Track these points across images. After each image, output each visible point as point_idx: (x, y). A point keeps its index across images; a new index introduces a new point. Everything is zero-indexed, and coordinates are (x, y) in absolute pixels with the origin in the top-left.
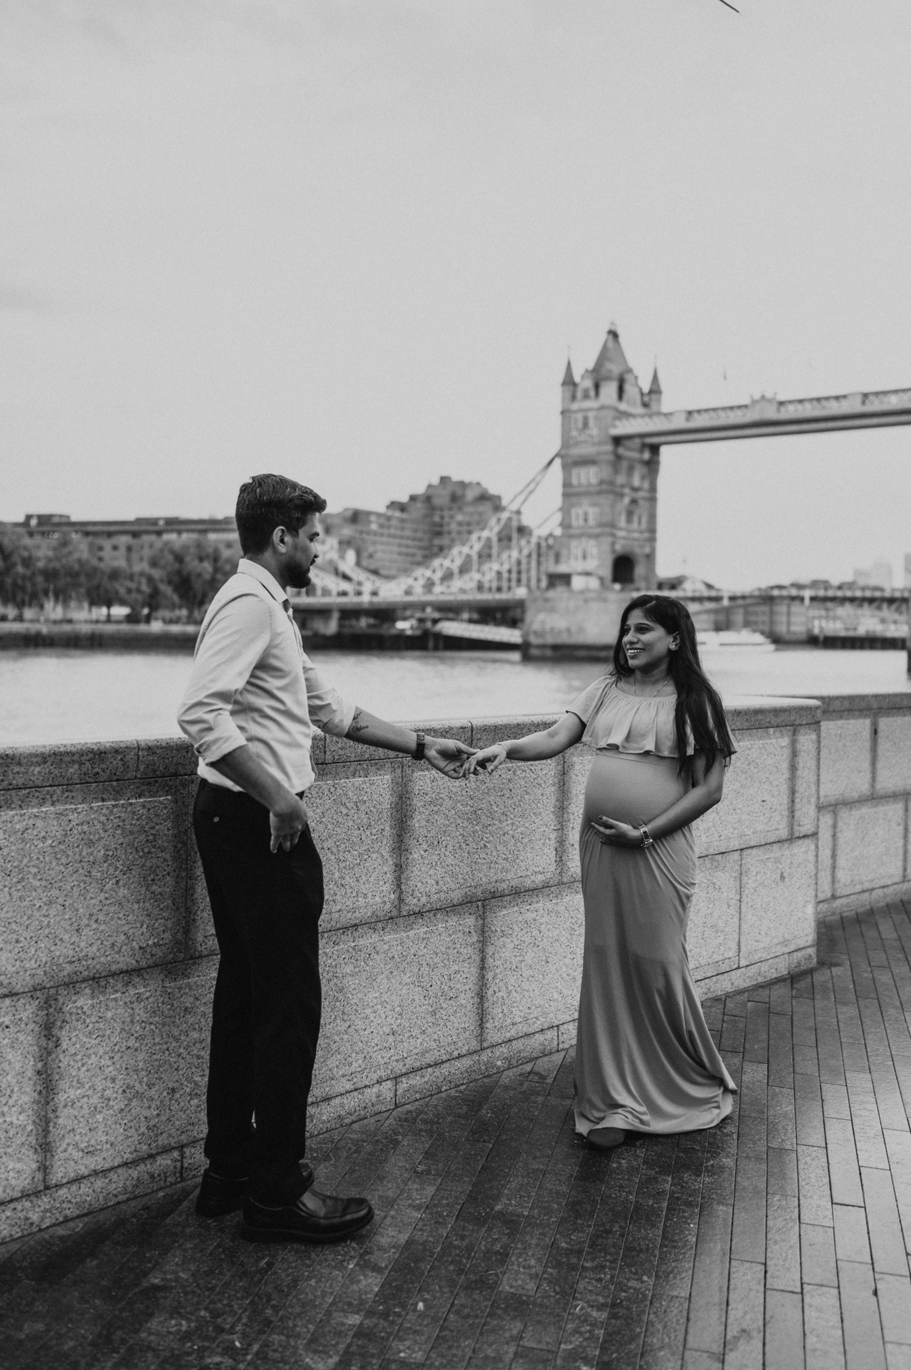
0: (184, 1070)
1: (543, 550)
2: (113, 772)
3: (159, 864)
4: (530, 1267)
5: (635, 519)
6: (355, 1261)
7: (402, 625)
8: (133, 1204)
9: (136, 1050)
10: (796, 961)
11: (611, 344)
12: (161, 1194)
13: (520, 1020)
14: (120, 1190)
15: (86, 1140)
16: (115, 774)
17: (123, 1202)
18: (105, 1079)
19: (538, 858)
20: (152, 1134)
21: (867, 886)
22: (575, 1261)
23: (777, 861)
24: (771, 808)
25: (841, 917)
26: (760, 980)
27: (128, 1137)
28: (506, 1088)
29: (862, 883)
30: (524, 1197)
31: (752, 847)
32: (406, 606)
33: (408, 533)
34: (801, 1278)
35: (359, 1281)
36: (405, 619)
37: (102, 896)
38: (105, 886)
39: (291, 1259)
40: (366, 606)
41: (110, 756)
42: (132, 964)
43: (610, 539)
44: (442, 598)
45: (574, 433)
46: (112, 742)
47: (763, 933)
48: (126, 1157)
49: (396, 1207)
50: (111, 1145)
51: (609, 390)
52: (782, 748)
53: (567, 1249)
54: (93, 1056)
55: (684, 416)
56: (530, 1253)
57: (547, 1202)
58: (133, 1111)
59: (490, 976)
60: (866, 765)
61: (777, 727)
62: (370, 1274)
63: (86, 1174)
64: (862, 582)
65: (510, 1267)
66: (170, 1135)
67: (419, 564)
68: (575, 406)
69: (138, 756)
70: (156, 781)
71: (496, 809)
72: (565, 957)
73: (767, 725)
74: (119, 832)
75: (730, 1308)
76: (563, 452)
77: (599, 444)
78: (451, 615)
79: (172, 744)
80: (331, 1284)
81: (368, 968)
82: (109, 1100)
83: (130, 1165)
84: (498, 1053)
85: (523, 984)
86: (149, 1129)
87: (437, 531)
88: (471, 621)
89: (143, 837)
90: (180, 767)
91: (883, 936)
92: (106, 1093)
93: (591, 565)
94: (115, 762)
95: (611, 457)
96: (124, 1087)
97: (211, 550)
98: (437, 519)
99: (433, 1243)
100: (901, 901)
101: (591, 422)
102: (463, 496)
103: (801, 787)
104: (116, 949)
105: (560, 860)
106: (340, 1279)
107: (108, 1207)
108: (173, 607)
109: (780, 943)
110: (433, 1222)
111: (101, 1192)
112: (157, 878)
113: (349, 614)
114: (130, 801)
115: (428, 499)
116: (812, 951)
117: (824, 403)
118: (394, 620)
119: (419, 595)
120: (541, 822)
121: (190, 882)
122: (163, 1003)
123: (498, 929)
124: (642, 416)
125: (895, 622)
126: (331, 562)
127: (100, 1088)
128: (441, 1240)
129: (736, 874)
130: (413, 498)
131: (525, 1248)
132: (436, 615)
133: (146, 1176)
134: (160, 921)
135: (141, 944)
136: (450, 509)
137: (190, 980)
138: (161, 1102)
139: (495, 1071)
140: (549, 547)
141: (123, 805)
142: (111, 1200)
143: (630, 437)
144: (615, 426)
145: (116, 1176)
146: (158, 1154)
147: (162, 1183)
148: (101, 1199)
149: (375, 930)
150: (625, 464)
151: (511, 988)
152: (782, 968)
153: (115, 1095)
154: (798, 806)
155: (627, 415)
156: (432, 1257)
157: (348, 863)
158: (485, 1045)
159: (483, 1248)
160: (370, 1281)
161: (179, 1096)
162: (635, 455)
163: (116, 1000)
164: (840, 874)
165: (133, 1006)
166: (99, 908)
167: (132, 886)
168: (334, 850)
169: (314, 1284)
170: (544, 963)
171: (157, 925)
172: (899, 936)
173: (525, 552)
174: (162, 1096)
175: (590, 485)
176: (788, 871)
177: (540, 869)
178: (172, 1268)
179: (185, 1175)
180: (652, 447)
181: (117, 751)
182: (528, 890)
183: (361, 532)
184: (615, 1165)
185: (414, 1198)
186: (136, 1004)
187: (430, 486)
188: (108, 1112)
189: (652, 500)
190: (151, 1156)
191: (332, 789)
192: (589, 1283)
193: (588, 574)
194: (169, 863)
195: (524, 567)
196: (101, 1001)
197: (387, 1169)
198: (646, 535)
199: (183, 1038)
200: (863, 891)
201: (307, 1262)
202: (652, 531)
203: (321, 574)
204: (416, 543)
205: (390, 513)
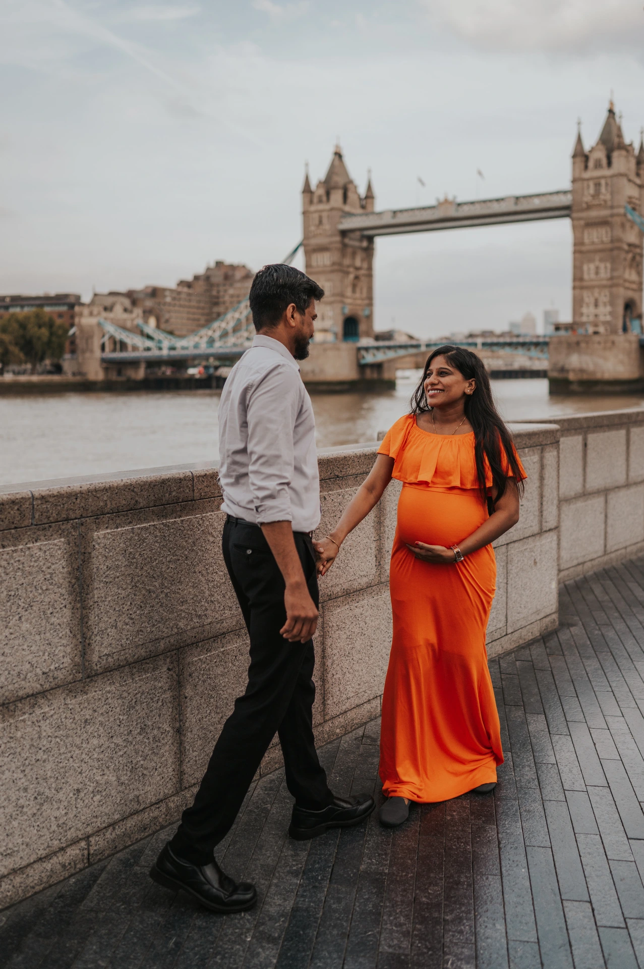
0: (87, 773)
2: (11, 521)
3: (56, 598)
4: (401, 925)
5: (358, 290)
6: (251, 934)
7: (192, 371)
8: (49, 892)
9: (44, 761)
10: (544, 625)
11: (337, 162)
12: (73, 880)
13: (353, 694)
14: (36, 882)
15: (4, 844)
16: (13, 523)
17: (40, 891)
18: (18, 790)
19: (363, 564)
20: (61, 831)
21: (581, 560)
22: (436, 915)
23: (532, 551)
24: (527, 511)
25: (565, 586)
26: (521, 642)
27: (41, 836)
28: (347, 752)
29: (577, 559)
30: (382, 855)
31: (514, 542)
32: (195, 357)
33: (194, 304)
34: (623, 913)
35: (258, 954)
36: (194, 366)
37: (7, 632)
38: (9, 622)
39: (196, 937)
40: (165, 358)
41: (7, 507)
42: (37, 688)
43: (339, 306)
44: (221, 351)
45: (313, 228)
46: (9, 495)
47: (522, 606)
48: (40, 853)
49: (277, 875)
50: (27, 845)
51: (337, 197)
52: (534, 463)
53: (428, 904)
54: (7, 772)
55: (391, 214)
56: (398, 911)
57: (401, 858)
58: (44, 814)
59: (329, 663)
60: (580, 471)
61: (530, 447)
62: (267, 946)
63: (6, 873)
64: (516, 332)
65: (384, 926)
66: (77, 829)
67: (203, 326)
68: (313, 208)
69: (33, 505)
70: (50, 526)
71: (330, 528)
72: (384, 641)
73: (524, 446)
74: (19, 574)
75: (573, 948)
76: (305, 242)
77: (332, 236)
78: (227, 363)
79: (63, 492)
80: (235, 960)
81: (234, 668)
82: (23, 807)
83: (44, 860)
84: (337, 723)
85: (354, 666)
86: (58, 826)
87: (215, 302)
89: (41, 577)
90: (71, 512)
91: (600, 599)
92: (19, 802)
93: (328, 324)
94: (12, 512)
95: (339, 246)
96: (36, 795)
97: (47, 319)
98: (214, 293)
99: (315, 908)
100: (604, 570)
101: (325, 220)
102: (233, 276)
103: (547, 492)
104: (22, 676)
105: (379, 565)
106: (241, 953)
107: (27, 898)
108: (20, 363)
109: (534, 613)
110: (311, 887)
111: (20, 886)
112: (55, 611)
113: (153, 364)
114: (28, 546)
115: (207, 278)
116: (555, 616)
117: (489, 204)
118: (187, 368)
119: (203, 348)
120: (364, 535)
121: (84, 612)
122: (66, 718)
123: (335, 625)
124: (361, 215)
125: (539, 359)
126: (137, 326)
127: (14, 798)
128: (321, 905)
129: (502, 564)
130: (197, 278)
131: (393, 906)
132: (217, 363)
133: (59, 867)
134: (59, 648)
135: (44, 670)
136: (224, 285)
137: (88, 696)
138: (69, 802)
139: (335, 738)
141: (21, 550)
142: (29, 892)
143: (352, 231)
144: (341, 223)
145: (32, 871)
146: (68, 846)
147: (73, 871)
148: (20, 892)
149: (239, 636)
150: (349, 250)
151: (345, 670)
152: (535, 631)
153: (28, 803)
154: (545, 507)
155: (349, 215)
156: (316, 922)
157: (215, 583)
158: (327, 718)
159: (358, 909)
160: (267, 953)
161: (83, 795)
162: (356, 244)
163: (24, 721)
164: (563, 554)
165: (40, 724)
166: (5, 643)
167: (34, 621)
168: (204, 572)
169: (219, 961)
170: (369, 648)
171: (57, 652)
172: (611, 599)
174: (69, 797)
175: (325, 266)
176: (539, 558)
177: (365, 573)
178: (92, 956)
179: (91, 860)
180: (367, 238)
181: (13, 502)
182: (356, 591)
183: (159, 304)
184: (449, 818)
185: (290, 864)
186: (42, 722)
187: (208, 269)
188: (22, 818)
189: (370, 276)
190: (62, 849)
191: (201, 522)
192: (453, 936)
193: (325, 331)
194: (65, 597)
196: (11, 724)
197: (263, 838)
198: (366, 302)
199: (84, 745)
200: (579, 564)
201: (210, 938)
202: (370, 298)
203: (131, 335)
204: (200, 311)
205: (180, 289)
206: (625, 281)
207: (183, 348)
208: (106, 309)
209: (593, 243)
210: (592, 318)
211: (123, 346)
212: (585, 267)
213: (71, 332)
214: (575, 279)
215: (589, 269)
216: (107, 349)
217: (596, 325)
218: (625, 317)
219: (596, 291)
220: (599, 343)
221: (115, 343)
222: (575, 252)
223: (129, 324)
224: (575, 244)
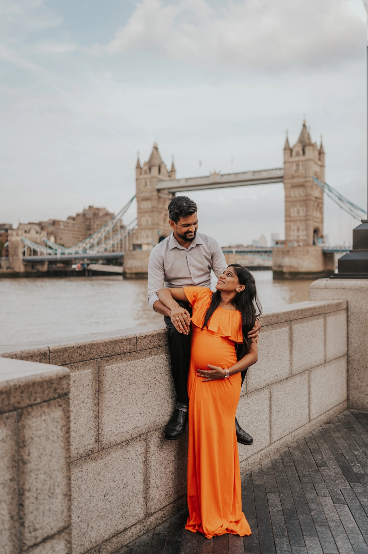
1: (131, 235)
7: (74, 266)
11: (155, 152)
32: (76, 259)
33: (76, 229)
36: (75, 264)
40: (59, 259)
43: (157, 230)
44: (91, 255)
45: (141, 188)
51: (155, 170)
55: (184, 180)
64: (255, 245)
67: (81, 241)
68: (141, 177)
76: (138, 195)
77: (152, 192)
78: (94, 262)
87: (89, 228)
88: (103, 264)
93: (149, 240)
95: (156, 197)
98: (88, 223)
101: (148, 183)
102: (98, 214)
113: (51, 262)
115: (84, 215)
117: (239, 175)
118: (71, 264)
119: (81, 254)
124: (168, 181)
125: (267, 260)
126: (44, 241)
130: (78, 215)
132: (89, 262)
136: (93, 219)
140: (134, 234)
143: (163, 189)
144: (158, 185)
150: (162, 200)
155: (161, 180)
162: (166, 196)
173: (124, 236)
175: (148, 208)
180: (172, 193)
183: (56, 229)
187: (84, 210)
193: (148, 244)
195: (123, 242)
203: (40, 246)
204: (80, 233)
205: (68, 221)
206: (314, 217)
207: (69, 254)
208: (26, 232)
209: (295, 197)
210: (296, 238)
211: (35, 252)
212: (292, 210)
213: (6, 245)
214: (286, 216)
215: (294, 211)
216: (26, 254)
217: (298, 242)
218: (314, 237)
219: (298, 223)
220: (300, 251)
221: (31, 251)
222: (286, 201)
223: (39, 240)
224: (286, 197)
